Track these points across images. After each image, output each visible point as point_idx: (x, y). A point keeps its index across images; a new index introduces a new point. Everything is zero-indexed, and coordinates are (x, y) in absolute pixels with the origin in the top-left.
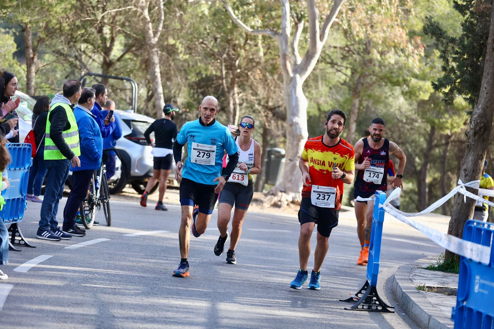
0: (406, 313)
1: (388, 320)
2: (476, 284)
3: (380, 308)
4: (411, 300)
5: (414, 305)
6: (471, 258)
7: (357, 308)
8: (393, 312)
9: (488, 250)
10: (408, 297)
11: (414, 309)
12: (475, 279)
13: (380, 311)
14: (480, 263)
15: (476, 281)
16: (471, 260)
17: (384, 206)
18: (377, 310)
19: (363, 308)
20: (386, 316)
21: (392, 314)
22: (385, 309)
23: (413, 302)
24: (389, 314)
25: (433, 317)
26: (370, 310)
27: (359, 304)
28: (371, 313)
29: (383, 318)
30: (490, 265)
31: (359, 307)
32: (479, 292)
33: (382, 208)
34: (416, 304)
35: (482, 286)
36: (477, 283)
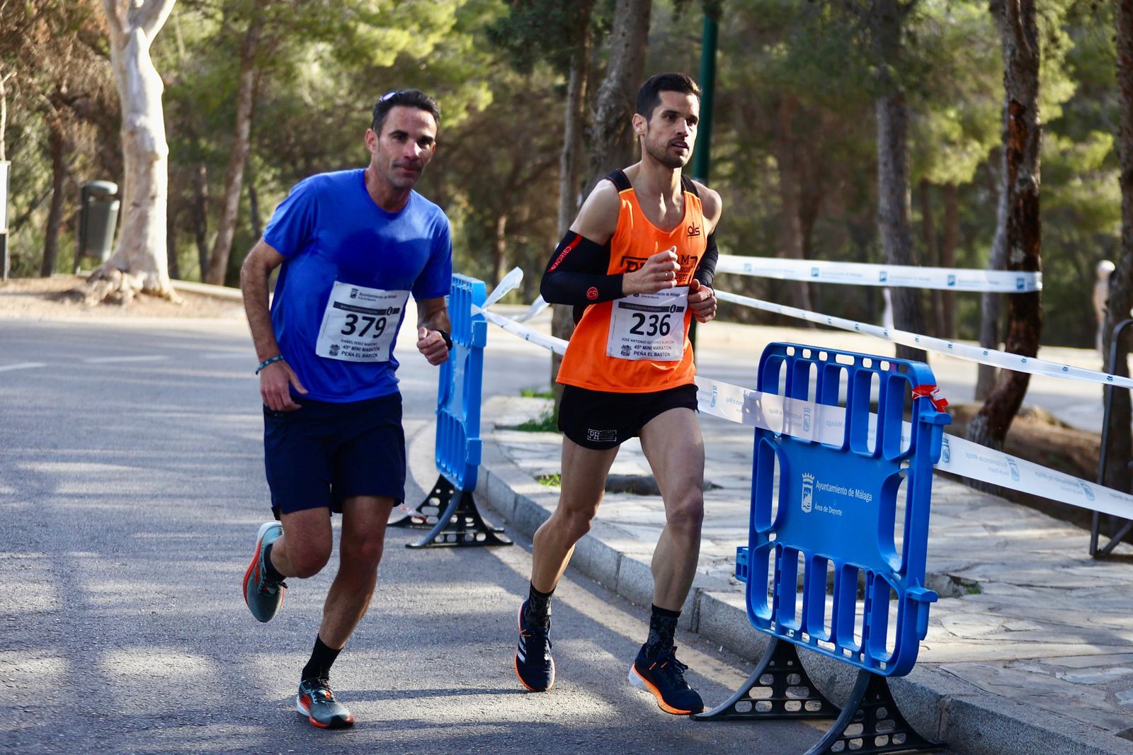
1: (513, 567)
2: (803, 492)
3: (481, 537)
7: (434, 542)
8: (510, 544)
12: (801, 482)
13: (481, 544)
15: (805, 486)
17: (484, 311)
18: (475, 544)
19: (445, 541)
20: (502, 554)
24: (506, 549)
25: (629, 556)
26: (460, 543)
27: (437, 534)
28: (468, 551)
29: (499, 561)
30: (846, 447)
31: (438, 539)
32: (814, 511)
33: (480, 316)
36: (807, 490)
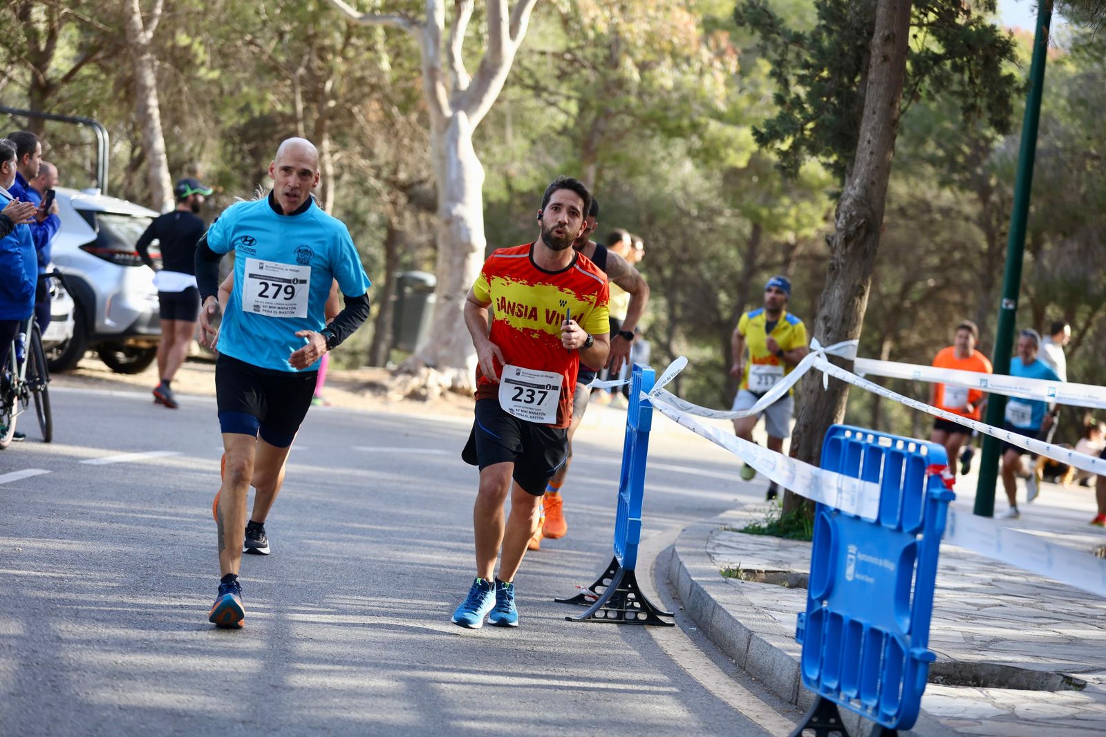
0: (699, 627)
1: (660, 643)
2: (848, 562)
3: (642, 617)
4: (710, 599)
5: (717, 609)
6: (838, 507)
7: (594, 616)
8: (672, 625)
9: (874, 490)
10: (704, 592)
11: (716, 618)
12: (847, 553)
13: (642, 623)
14: (857, 518)
15: (850, 556)
16: (838, 511)
17: (651, 397)
18: (636, 622)
19: (606, 617)
20: (657, 633)
21: (670, 629)
22: (654, 618)
23: (715, 604)
24: (663, 629)
25: (758, 635)
26: (620, 620)
27: (598, 609)
28: (624, 628)
29: (650, 638)
30: (878, 522)
31: (598, 614)
32: (855, 579)
33: (647, 402)
34: (720, 607)
35: (862, 567)
36: (851, 560)
